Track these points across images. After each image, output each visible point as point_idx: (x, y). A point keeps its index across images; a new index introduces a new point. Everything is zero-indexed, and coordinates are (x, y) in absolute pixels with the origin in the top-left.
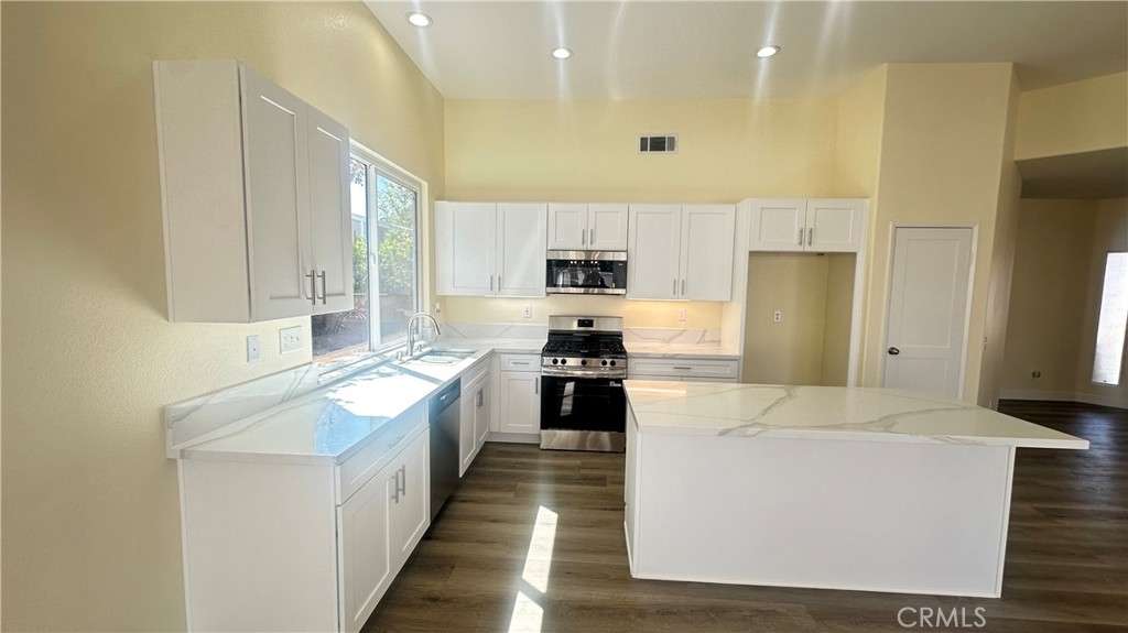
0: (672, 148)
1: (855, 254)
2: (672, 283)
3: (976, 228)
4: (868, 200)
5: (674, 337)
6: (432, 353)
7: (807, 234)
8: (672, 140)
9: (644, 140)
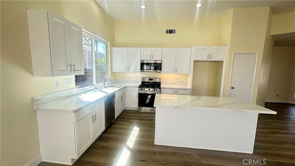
0: (175, 32)
1: (223, 61)
2: (173, 69)
3: (257, 54)
4: (227, 46)
5: (175, 83)
6: (110, 87)
7: (210, 56)
8: (175, 30)
9: (167, 31)
